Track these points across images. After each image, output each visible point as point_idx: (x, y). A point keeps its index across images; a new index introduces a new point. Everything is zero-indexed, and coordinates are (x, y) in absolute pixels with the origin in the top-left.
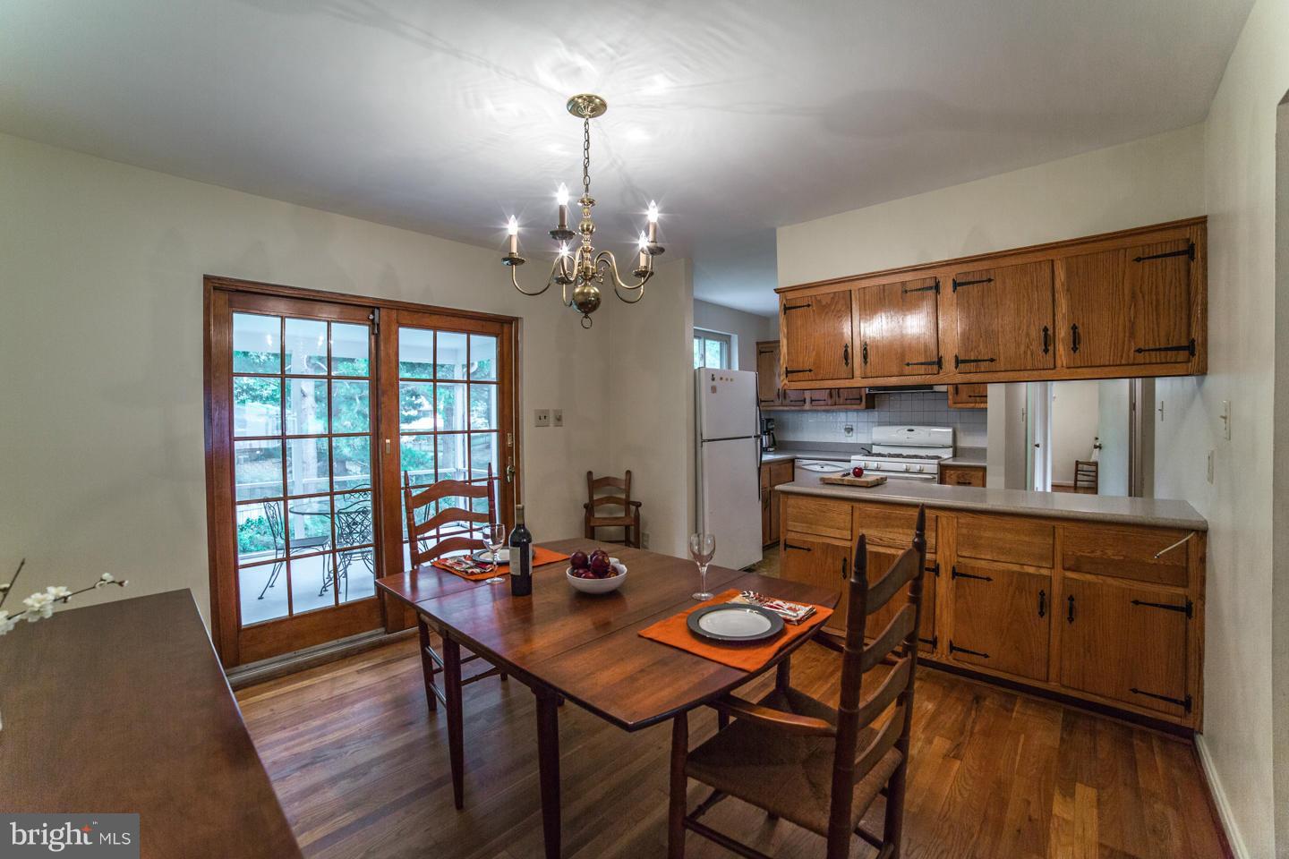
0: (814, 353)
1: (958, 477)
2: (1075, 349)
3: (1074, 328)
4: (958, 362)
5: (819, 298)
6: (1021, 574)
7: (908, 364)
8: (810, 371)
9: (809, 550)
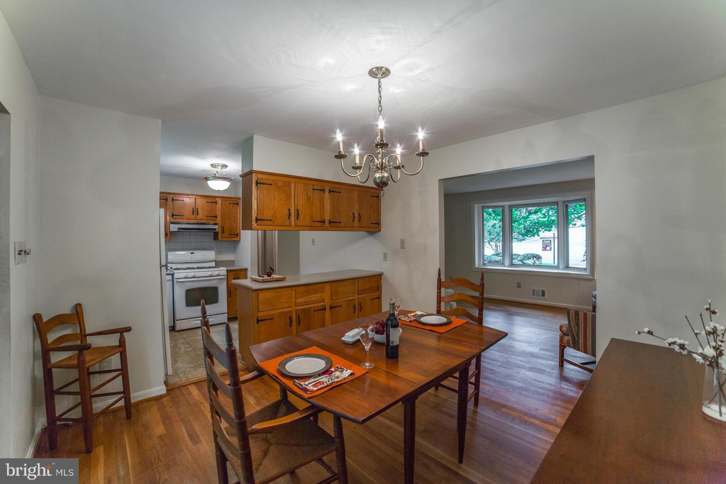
0: (273, 211)
1: (234, 276)
2: (359, 221)
3: (359, 214)
4: (330, 222)
5: (276, 182)
6: (349, 300)
7: (314, 221)
8: (271, 220)
9: (272, 319)
